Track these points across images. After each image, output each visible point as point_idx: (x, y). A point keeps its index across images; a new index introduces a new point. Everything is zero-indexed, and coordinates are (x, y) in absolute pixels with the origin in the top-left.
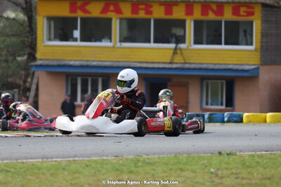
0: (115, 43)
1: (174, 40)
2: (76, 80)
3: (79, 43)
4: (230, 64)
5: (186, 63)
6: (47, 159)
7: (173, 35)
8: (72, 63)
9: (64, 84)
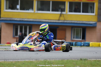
0: (35, 11)
1: (60, 10)
2: (18, 27)
3: (19, 11)
4: (84, 21)
5: (65, 20)
6: (6, 60)
7: (60, 8)
8: (16, 19)
9: (12, 28)
